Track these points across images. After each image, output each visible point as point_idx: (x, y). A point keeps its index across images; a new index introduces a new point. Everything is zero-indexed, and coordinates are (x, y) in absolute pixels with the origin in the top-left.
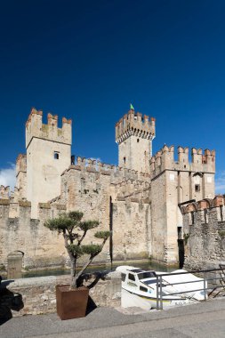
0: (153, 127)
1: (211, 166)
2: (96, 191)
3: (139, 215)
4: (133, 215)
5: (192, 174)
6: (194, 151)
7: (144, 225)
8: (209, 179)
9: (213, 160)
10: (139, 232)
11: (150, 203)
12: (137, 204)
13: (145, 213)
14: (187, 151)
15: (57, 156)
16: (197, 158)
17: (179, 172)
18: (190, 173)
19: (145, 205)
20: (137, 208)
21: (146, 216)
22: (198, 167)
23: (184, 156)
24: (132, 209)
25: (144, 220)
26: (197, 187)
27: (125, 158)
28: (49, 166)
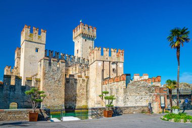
0: (95, 33)
1: (122, 59)
3: (82, 85)
4: (79, 85)
5: (111, 63)
6: (112, 50)
7: (85, 90)
8: (121, 65)
9: (122, 55)
10: (82, 94)
11: (89, 78)
12: (81, 79)
13: (86, 84)
14: (108, 50)
15: (37, 51)
16: (114, 54)
17: (103, 61)
18: (110, 62)
20: (81, 81)
21: (87, 86)
22: (115, 59)
23: (106, 53)
24: (78, 81)
25: (85, 88)
26: (113, 70)
27: (78, 51)
28: (33, 56)
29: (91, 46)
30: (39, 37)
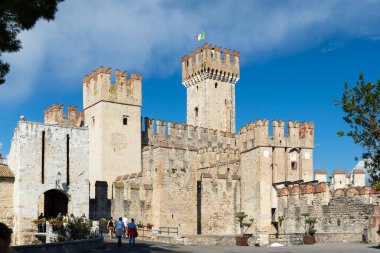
0: (237, 65)
1: (309, 141)
2: (183, 170)
3: (227, 193)
4: (220, 194)
5: (289, 150)
6: (291, 124)
7: (232, 206)
8: (307, 155)
9: (311, 133)
10: (227, 214)
11: (239, 179)
12: (224, 181)
13: (233, 191)
14: (283, 124)
15: (125, 122)
16: (294, 132)
17: (273, 148)
18: (286, 148)
19: (234, 182)
20: (225, 186)
21: (235, 195)
22: (295, 142)
23: (279, 130)
24: (219, 187)
25: (232, 200)
26: (293, 164)
27: (197, 109)
28: (118, 134)
29: (229, 99)
30: (129, 92)
